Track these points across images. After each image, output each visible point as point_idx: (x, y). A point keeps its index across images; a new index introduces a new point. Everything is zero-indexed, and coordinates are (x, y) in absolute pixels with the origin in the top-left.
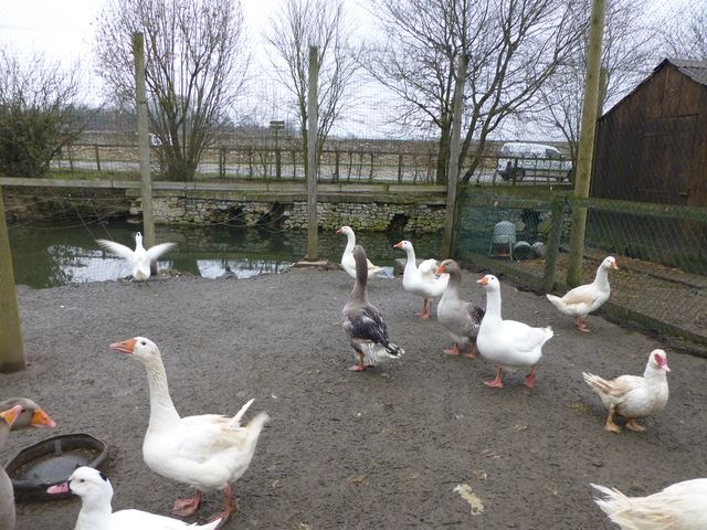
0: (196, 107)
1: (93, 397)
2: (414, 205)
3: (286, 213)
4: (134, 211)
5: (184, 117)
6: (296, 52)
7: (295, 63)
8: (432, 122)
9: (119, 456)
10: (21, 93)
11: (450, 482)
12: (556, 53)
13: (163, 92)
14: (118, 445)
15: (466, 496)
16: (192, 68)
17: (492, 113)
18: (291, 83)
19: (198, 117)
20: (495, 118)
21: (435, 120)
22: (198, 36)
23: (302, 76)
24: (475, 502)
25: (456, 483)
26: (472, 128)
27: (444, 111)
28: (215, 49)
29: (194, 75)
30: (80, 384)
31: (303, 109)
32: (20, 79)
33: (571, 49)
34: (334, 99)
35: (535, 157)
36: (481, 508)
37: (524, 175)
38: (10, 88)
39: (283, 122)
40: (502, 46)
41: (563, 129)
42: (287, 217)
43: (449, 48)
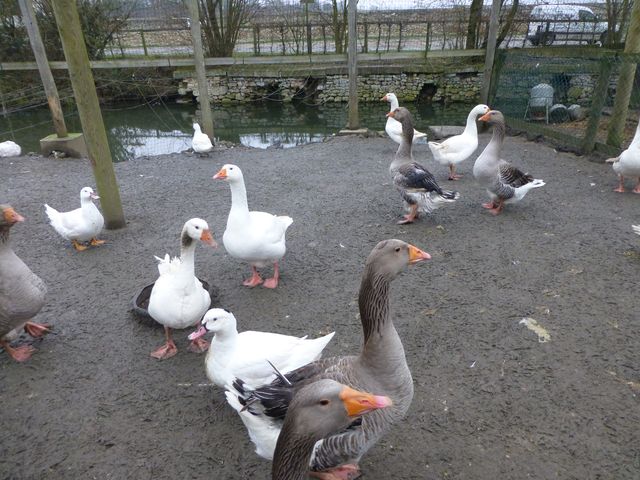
2: (443, 74)
3: (320, 87)
4: (182, 91)
11: (515, 316)
15: (532, 327)
24: (542, 333)
25: (521, 317)
35: (568, 19)
36: (547, 337)
37: (554, 39)
42: (321, 91)
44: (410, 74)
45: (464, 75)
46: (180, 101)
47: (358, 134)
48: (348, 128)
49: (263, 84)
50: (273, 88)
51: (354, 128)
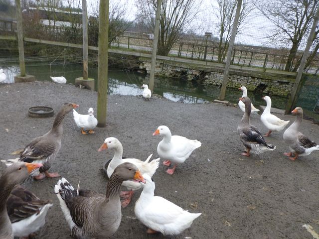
1: (132, 144)
2: (271, 81)
3: (207, 76)
4: (141, 67)
5: (168, 27)
7: (222, 5)
8: (289, 40)
11: (300, 221)
15: (309, 230)
16: (175, 5)
18: (219, 14)
19: (173, 28)
23: (225, 11)
24: (315, 235)
25: (304, 223)
27: (297, 34)
29: (175, 9)
31: (223, 28)
39: (211, 34)
44: (253, 78)
45: (282, 83)
46: (139, 72)
47: (223, 103)
48: (219, 100)
49: (179, 70)
50: (184, 73)
51: (222, 100)
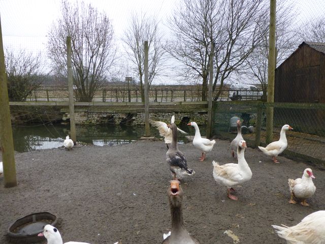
0: (93, 71)
1: (49, 197)
2: (192, 113)
3: (134, 118)
4: (64, 118)
5: (87, 76)
6: (137, 46)
7: (137, 51)
8: (199, 75)
9: (63, 222)
10: (14, 67)
11: (221, 229)
12: (253, 44)
13: (78, 65)
14: (63, 218)
15: (230, 235)
16: (91, 54)
17: (226, 70)
18: (135, 59)
19: (93, 76)
20: (227, 73)
21: (200, 74)
22: (93, 41)
23: (139, 56)
24: (235, 238)
25: (225, 230)
26: (217, 78)
27: (204, 70)
28: (101, 46)
29: (92, 57)
30: (43, 192)
31: (140, 71)
32: (14, 61)
33: (259, 41)
34: (154, 66)
35: (246, 90)
36: (238, 240)
37: (241, 98)
38: (9, 66)
39: (131, 78)
40: (228, 41)
41: (258, 77)
42: (134, 120)
43: (205, 42)
44: (177, 113)
45: (202, 113)
46: (63, 123)
47: (149, 139)
48: (145, 137)
49: (106, 116)
50: (111, 118)
51: (149, 137)
